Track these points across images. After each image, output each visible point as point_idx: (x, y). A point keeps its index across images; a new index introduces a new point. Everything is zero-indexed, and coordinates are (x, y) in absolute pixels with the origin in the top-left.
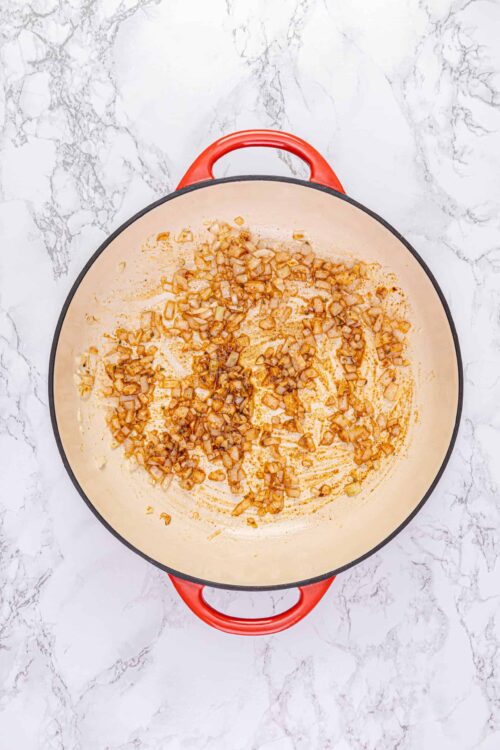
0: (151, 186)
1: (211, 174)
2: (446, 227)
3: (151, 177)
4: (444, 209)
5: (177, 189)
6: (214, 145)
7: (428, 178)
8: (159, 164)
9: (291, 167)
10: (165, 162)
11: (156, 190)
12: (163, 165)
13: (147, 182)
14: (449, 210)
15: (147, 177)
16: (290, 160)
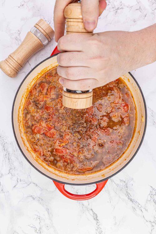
0: (138, 203)
1: (97, 185)
2: (41, 194)
3: (138, 206)
4: (42, 200)
5: (108, 180)
6: (97, 194)
7: (48, 210)
8: (136, 211)
9: (93, 211)
10: (134, 211)
11: (137, 202)
12: (135, 210)
13: (140, 205)
14: (41, 200)
15: (140, 206)
16: (93, 214)
